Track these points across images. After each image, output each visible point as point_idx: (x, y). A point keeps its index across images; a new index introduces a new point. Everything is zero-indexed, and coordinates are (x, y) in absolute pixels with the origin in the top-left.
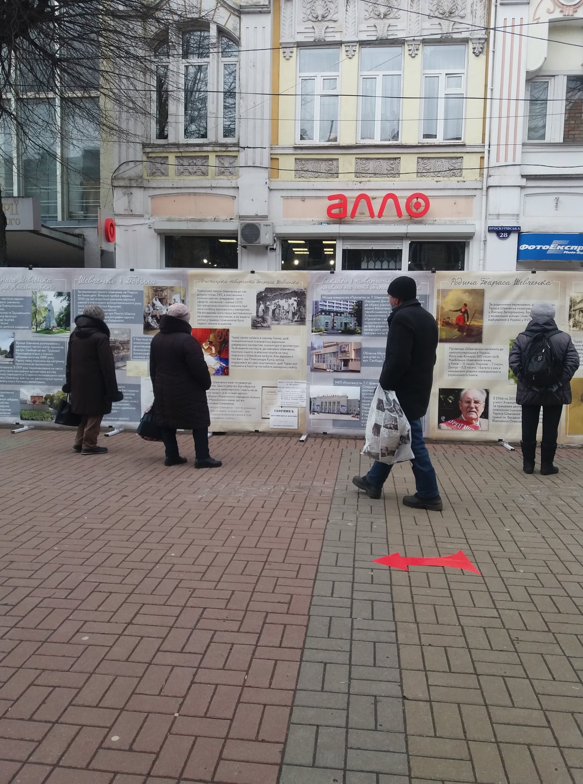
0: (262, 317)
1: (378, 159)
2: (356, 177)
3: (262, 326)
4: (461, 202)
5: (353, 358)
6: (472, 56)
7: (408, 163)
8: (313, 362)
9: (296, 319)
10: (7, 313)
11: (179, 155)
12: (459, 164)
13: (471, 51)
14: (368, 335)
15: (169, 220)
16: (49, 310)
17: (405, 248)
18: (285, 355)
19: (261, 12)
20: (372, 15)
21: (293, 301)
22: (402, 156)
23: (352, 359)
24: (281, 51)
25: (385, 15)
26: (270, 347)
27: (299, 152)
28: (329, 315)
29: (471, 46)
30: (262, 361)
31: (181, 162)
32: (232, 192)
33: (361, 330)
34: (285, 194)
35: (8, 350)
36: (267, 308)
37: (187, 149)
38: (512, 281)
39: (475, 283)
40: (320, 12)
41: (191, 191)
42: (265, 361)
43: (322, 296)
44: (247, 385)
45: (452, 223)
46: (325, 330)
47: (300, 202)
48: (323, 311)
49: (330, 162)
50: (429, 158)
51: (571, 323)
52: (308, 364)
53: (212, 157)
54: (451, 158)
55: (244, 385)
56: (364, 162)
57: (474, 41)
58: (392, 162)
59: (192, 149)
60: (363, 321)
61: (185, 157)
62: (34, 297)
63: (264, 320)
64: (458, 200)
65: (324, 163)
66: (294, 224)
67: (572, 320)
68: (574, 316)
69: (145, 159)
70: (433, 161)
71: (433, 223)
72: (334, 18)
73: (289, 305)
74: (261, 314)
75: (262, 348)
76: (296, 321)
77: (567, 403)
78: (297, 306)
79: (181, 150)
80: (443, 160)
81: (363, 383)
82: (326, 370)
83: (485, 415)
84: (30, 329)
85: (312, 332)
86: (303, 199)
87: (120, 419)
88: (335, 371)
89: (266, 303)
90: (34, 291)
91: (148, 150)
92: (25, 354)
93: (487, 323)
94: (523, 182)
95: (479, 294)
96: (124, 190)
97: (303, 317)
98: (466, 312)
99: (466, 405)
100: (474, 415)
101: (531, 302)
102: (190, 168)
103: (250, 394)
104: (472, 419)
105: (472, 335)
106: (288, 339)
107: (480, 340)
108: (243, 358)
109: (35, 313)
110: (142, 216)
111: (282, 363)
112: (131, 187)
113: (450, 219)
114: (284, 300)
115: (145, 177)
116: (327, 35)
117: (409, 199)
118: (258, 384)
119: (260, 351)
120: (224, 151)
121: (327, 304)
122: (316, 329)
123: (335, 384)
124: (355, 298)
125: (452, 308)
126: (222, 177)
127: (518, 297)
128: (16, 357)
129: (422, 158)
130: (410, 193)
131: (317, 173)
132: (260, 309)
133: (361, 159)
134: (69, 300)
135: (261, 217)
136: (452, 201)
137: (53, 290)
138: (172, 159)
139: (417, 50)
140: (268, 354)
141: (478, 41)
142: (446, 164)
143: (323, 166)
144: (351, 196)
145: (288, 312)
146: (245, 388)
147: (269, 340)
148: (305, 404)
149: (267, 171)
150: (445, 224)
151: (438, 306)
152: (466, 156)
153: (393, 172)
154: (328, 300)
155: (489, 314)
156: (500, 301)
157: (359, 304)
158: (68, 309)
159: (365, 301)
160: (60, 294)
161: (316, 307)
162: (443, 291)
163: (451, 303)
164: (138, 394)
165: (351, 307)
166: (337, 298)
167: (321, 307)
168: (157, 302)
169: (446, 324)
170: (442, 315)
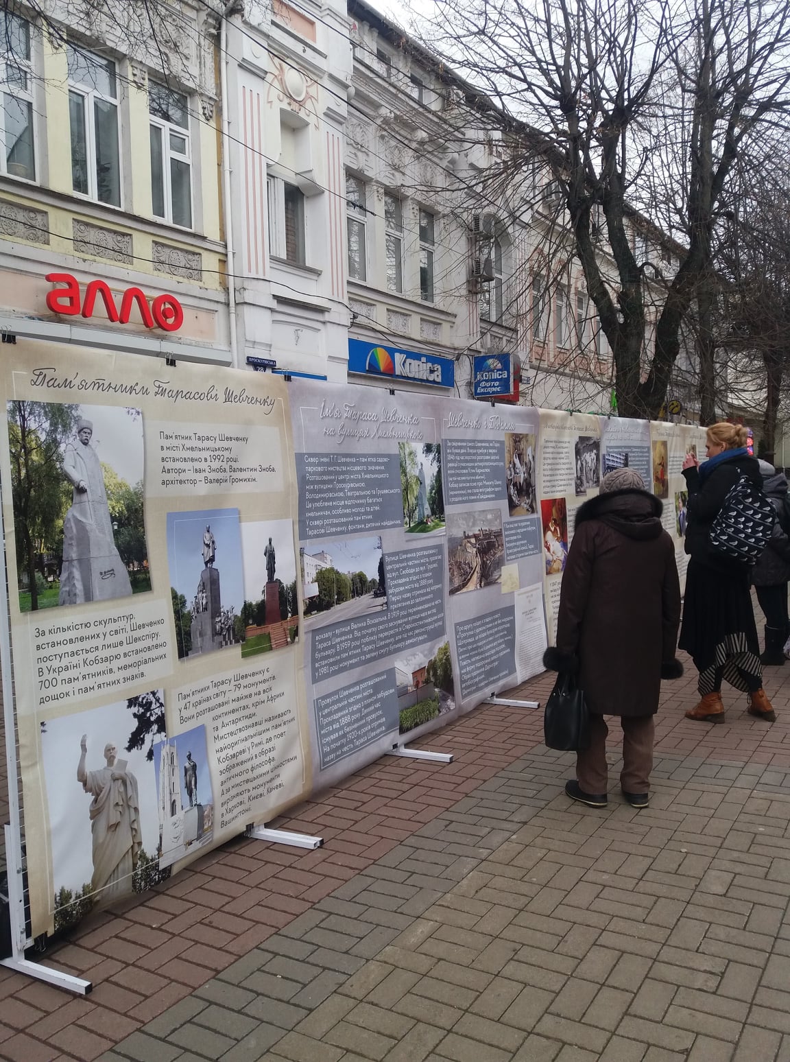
0: (580, 479)
1: (101, 228)
2: (75, 250)
4: (204, 318)
6: (202, 118)
7: (142, 246)
9: (595, 479)
10: (368, 493)
12: (195, 263)
16: (420, 482)
21: (594, 454)
35: (377, 578)
36: (582, 466)
43: (608, 447)
54: (188, 252)
56: (82, 227)
57: (203, 98)
58: (119, 238)
62: (402, 454)
64: (200, 314)
70: (167, 250)
71: (179, 341)
73: (592, 460)
74: (579, 474)
76: (595, 482)
78: (596, 462)
80: (178, 252)
84: (401, 525)
87: (501, 675)
89: (581, 458)
90: (401, 441)
92: (400, 581)
94: (274, 304)
97: (598, 476)
109: (406, 489)
114: (589, 454)
121: (611, 458)
124: (624, 450)
128: (390, 591)
129: (158, 243)
132: (578, 467)
133: (79, 221)
134: (439, 461)
136: (194, 313)
137: (421, 440)
142: (183, 259)
144: (84, 280)
145: (591, 470)
151: (653, 459)
152: (205, 254)
154: (611, 452)
155: (669, 467)
156: (671, 454)
157: (626, 457)
158: (438, 478)
159: (630, 454)
160: (428, 448)
161: (604, 462)
162: (655, 443)
163: (658, 455)
164: (513, 622)
165: (622, 462)
166: (616, 450)
167: (607, 462)
168: (517, 461)
169: (657, 479)
170: (655, 469)
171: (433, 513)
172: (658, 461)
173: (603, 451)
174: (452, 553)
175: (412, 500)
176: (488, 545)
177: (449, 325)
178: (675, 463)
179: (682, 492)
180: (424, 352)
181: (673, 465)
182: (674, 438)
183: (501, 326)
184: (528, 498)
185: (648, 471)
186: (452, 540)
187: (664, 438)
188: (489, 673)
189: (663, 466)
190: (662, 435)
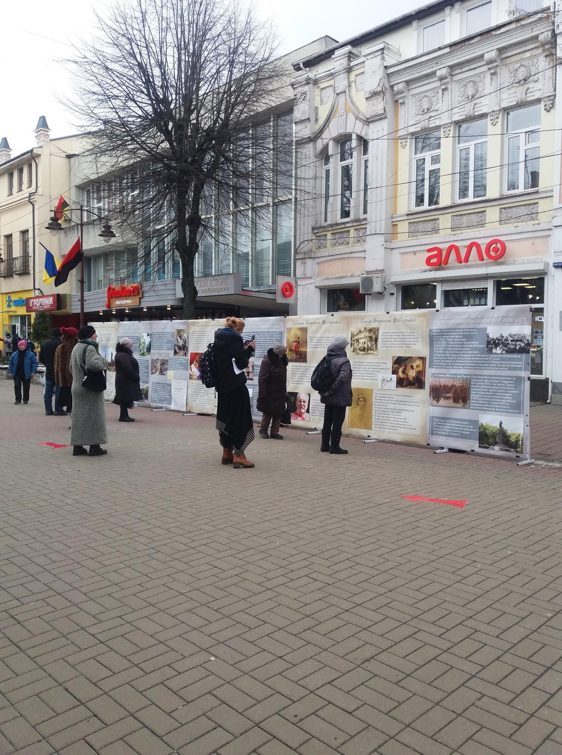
1: (470, 214)
2: (452, 231)
4: (538, 242)
6: (543, 112)
7: (493, 214)
11: (333, 232)
13: (543, 108)
15: (326, 279)
16: (144, 343)
17: (490, 286)
19: (381, 119)
20: (463, 99)
22: (488, 209)
24: (400, 141)
25: (473, 96)
27: (411, 217)
29: (543, 104)
31: (335, 237)
32: (362, 255)
34: (402, 251)
37: (337, 227)
38: (321, 321)
39: (303, 324)
40: (425, 106)
41: (340, 256)
45: (530, 262)
47: (412, 256)
49: (434, 222)
50: (510, 208)
51: (352, 350)
53: (352, 230)
54: (529, 205)
56: (459, 218)
57: (545, 100)
58: (480, 215)
59: (340, 227)
61: (337, 233)
64: (537, 241)
65: (430, 223)
66: (407, 273)
67: (352, 347)
68: (354, 344)
69: (314, 237)
70: (514, 209)
71: (514, 263)
72: (436, 108)
77: (350, 405)
79: (334, 228)
80: (522, 208)
83: (308, 411)
86: (415, 253)
91: (316, 231)
93: (309, 350)
95: (304, 330)
96: (302, 261)
98: (299, 342)
99: (299, 403)
100: (303, 411)
101: (332, 335)
102: (339, 240)
104: (302, 413)
105: (302, 357)
107: (305, 361)
110: (311, 278)
112: (305, 258)
113: (528, 258)
115: (314, 250)
116: (430, 123)
117: (489, 245)
120: (359, 225)
125: (294, 340)
126: (358, 244)
127: (324, 333)
129: (505, 208)
130: (488, 240)
131: (425, 232)
133: (456, 215)
134: (151, 338)
135: (380, 271)
136: (530, 242)
137: (146, 333)
138: (329, 236)
139: (497, 118)
141: (548, 99)
142: (524, 210)
143: (429, 226)
144: (445, 247)
149: (383, 236)
150: (523, 263)
151: (287, 338)
152: (541, 202)
153: (481, 223)
155: (310, 344)
158: (150, 342)
160: (148, 335)
164: (171, 389)
168: (179, 338)
169: (291, 350)
170: (289, 344)
171: (147, 351)
172: (292, 340)
174: (152, 363)
175: (141, 348)
176: (164, 363)
184: (184, 350)
186: (152, 359)
188: (160, 400)
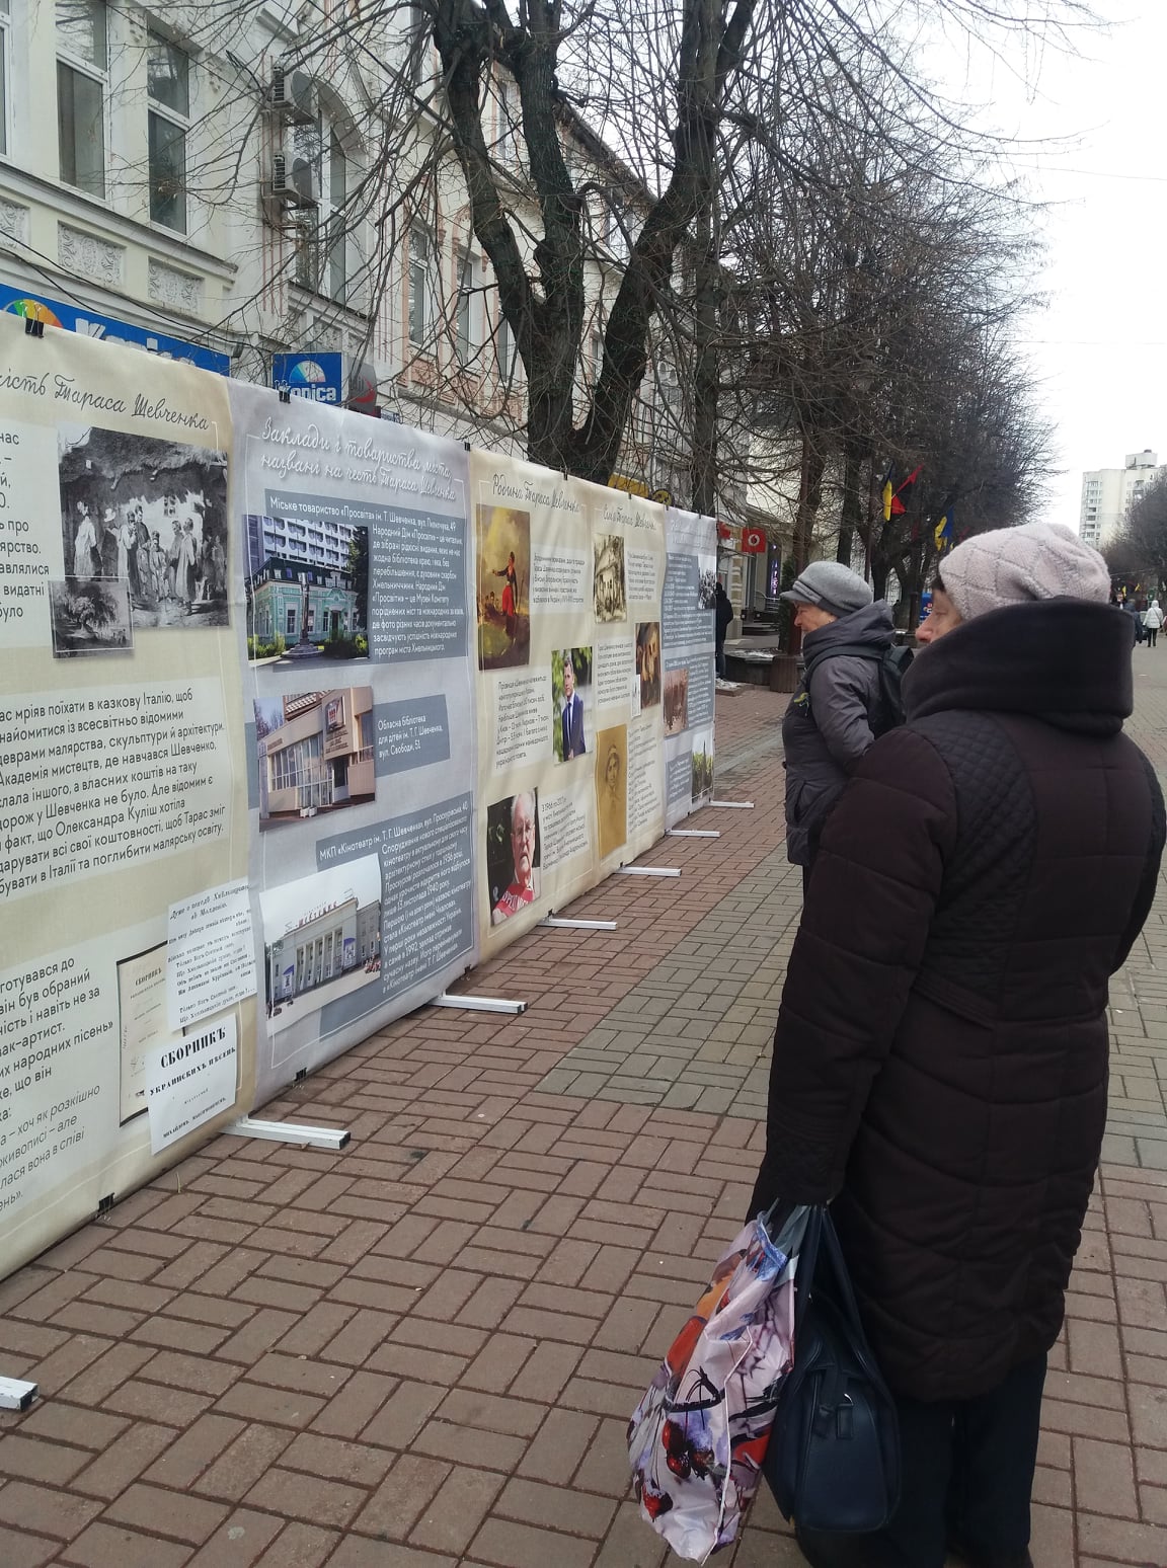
0: (92, 591)
3: (95, 641)
5: (356, 749)
8: (265, 788)
9: (199, 600)
14: (386, 659)
18: (189, 776)
21: (189, 507)
23: (354, 754)
26: (133, 749)
28: (295, 580)
30: (107, 831)
33: (366, 638)
36: (107, 540)
39: (519, 493)
42: (119, 827)
43: (270, 493)
44: (60, 977)
46: (288, 647)
48: (276, 562)
52: (253, 803)
55: (45, 982)
60: (370, 605)
63: (102, 609)
73: (178, 528)
74: (85, 571)
75: (101, 755)
76: (203, 609)
78: (205, 538)
81: (381, 835)
82: (296, 813)
83: (537, 857)
85: (251, 657)
88: (321, 811)
89: (101, 515)
93: (533, 608)
95: (524, 524)
97: (219, 588)
98: (514, 576)
99: (519, 840)
100: (526, 865)
103: (74, 1020)
104: (525, 875)
106: (188, 695)
107: (526, 656)
108: (32, 828)
111: (179, 821)
114: (161, 501)
118: (98, 957)
119: (95, 774)
121: (286, 532)
122: (261, 642)
123: (324, 864)
124: (353, 514)
132: (82, 548)
140: (132, 787)
145: (175, 564)
146: (52, 1001)
147: (129, 712)
148: (251, 983)
151: (478, 556)
154: (289, 513)
155: (534, 585)
156: (542, 548)
157: (362, 539)
159: (375, 530)
161: (255, 546)
162: (485, 512)
163: (495, 548)
165: (345, 551)
166: (311, 509)
167: (268, 545)
169: (490, 613)
170: (483, 586)
172: (495, 564)
173: (245, 501)
177: (220, 284)
178: (556, 575)
179: (575, 651)
180: (157, 329)
181: (549, 580)
182: (558, 511)
183: (342, 307)
185: (456, 590)
187: (522, 504)
189: (512, 579)
190: (513, 493)
